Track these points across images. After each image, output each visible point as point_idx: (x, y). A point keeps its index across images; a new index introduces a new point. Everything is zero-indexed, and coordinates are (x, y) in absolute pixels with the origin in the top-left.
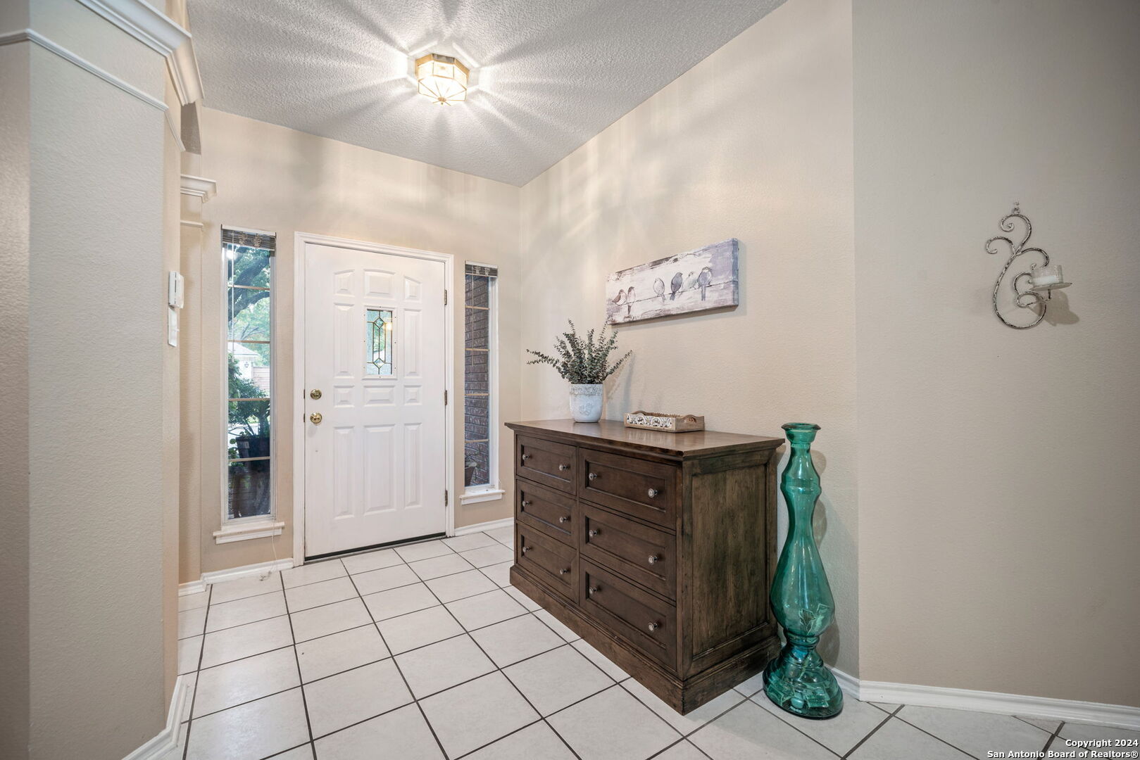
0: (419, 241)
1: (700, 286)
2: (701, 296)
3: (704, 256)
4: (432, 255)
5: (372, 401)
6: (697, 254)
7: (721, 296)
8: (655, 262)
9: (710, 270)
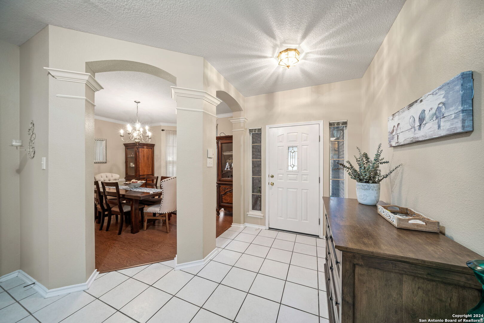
0: (308, 118)
1: (437, 118)
2: (437, 126)
3: (439, 94)
4: (313, 122)
5: (290, 180)
6: (435, 93)
7: (452, 124)
8: (410, 105)
9: (444, 104)
